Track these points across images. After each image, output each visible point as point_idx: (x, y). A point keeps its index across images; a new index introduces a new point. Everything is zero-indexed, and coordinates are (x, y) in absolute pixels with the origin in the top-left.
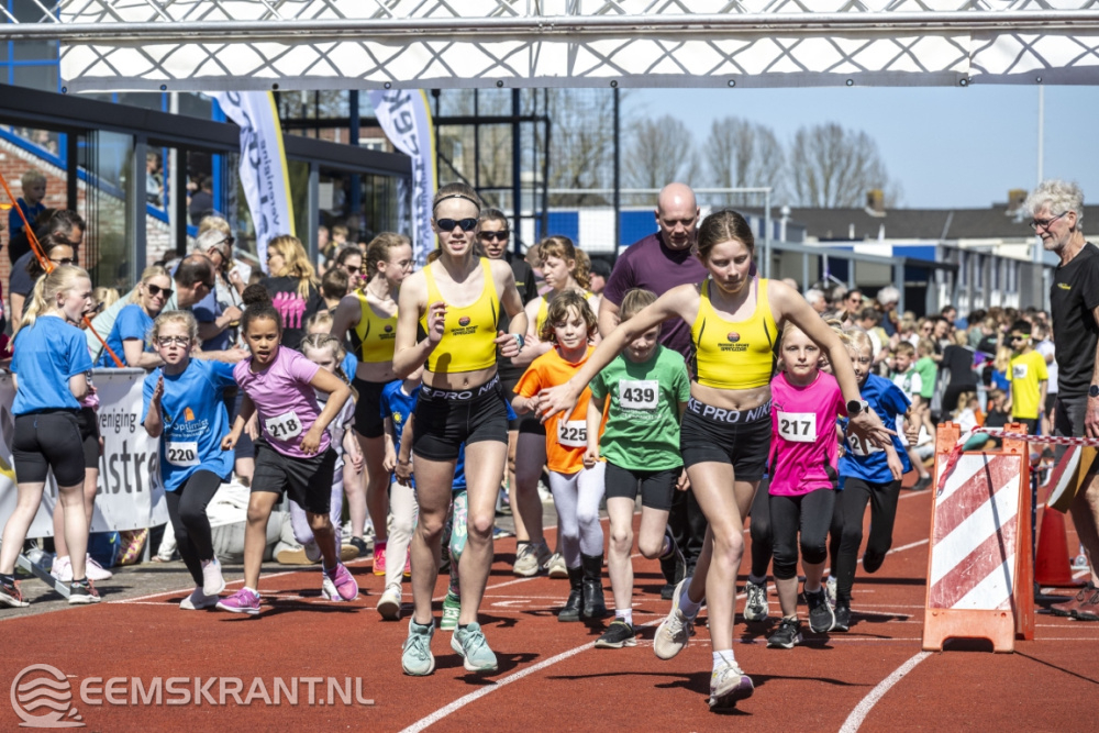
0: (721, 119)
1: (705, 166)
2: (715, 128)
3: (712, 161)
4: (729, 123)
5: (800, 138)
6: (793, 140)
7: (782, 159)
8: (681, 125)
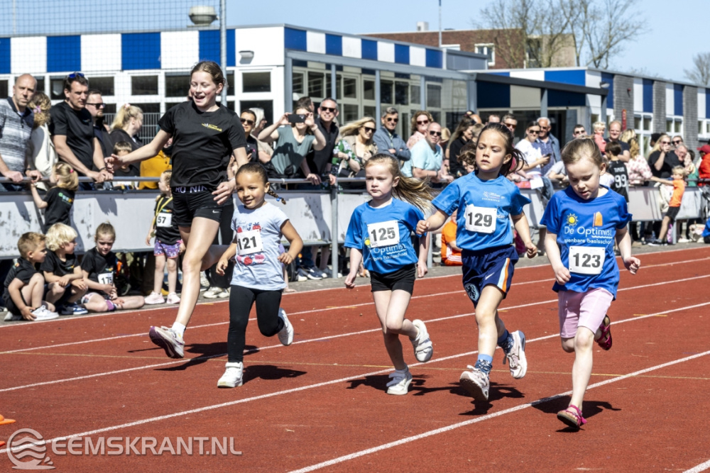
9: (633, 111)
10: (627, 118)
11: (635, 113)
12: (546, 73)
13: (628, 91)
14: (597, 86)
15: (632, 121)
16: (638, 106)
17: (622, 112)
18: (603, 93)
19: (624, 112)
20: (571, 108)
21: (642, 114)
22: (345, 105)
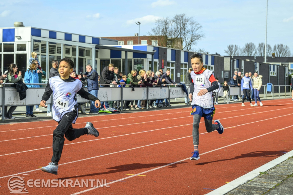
0: (261, 43)
1: (258, 52)
2: (259, 45)
3: (259, 51)
4: (262, 44)
5: (275, 47)
6: (274, 47)
7: (272, 51)
8: (254, 44)
9: (167, 60)
10: (164, 62)
11: (168, 61)
12: (134, 47)
13: (165, 53)
14: (152, 52)
15: (166, 64)
16: (169, 59)
17: (162, 61)
18: (152, 54)
19: (163, 61)
20: (142, 59)
21: (171, 61)
22: (57, 56)
